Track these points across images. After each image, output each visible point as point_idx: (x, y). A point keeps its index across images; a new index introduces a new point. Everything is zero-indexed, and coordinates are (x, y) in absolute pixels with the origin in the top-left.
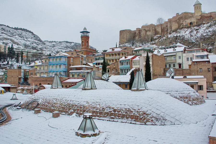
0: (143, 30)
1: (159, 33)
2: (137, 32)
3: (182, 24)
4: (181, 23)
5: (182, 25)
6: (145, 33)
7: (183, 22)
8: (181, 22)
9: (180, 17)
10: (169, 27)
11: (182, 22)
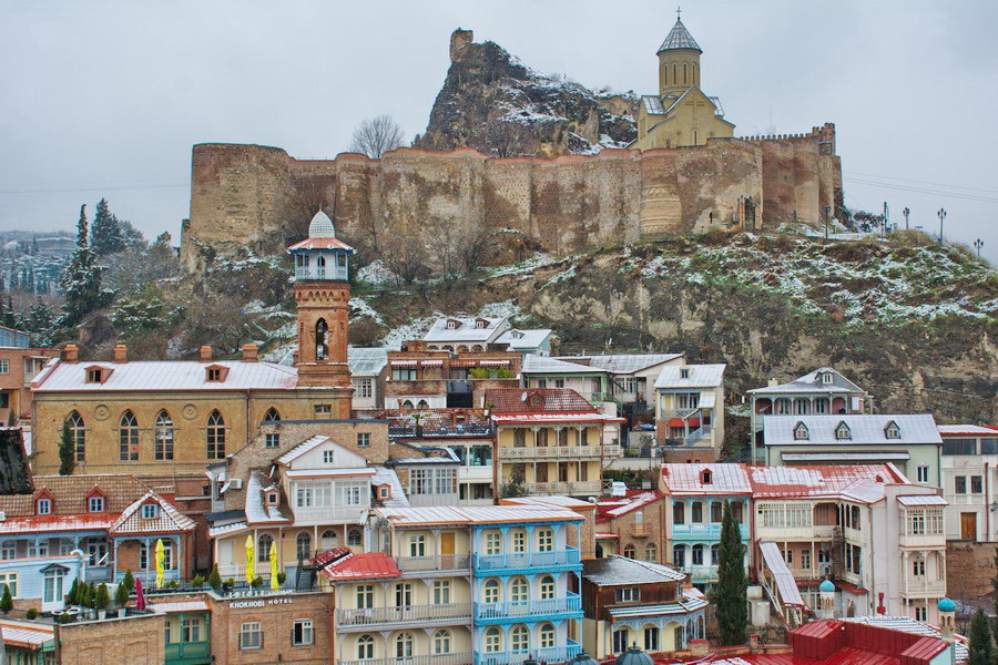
0: (403, 180)
1: (515, 215)
2: (349, 181)
3: (711, 203)
4: (700, 199)
5: (710, 210)
6: (419, 201)
7: (713, 191)
8: (702, 190)
9: (696, 158)
10: (612, 202)
11: (709, 196)
